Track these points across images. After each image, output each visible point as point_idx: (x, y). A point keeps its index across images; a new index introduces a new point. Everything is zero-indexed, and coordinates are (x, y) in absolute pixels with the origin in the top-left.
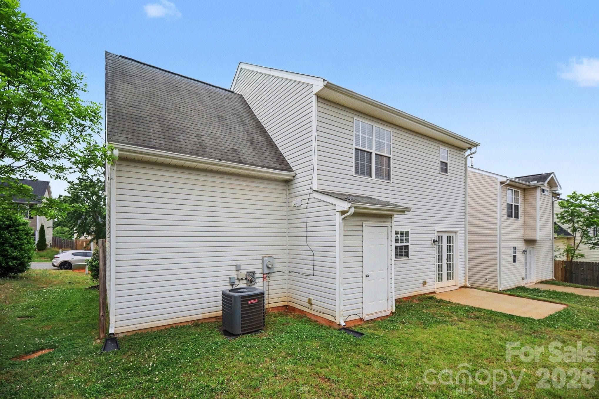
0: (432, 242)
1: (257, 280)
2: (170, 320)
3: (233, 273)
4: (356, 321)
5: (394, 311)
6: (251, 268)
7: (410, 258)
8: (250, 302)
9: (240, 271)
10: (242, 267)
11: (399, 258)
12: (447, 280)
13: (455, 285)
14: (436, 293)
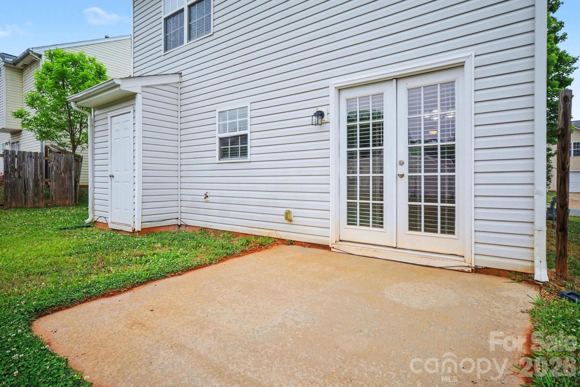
4: (103, 224)
7: (248, 159)
11: (229, 159)
12: (410, 229)
13: (462, 254)
14: (332, 249)
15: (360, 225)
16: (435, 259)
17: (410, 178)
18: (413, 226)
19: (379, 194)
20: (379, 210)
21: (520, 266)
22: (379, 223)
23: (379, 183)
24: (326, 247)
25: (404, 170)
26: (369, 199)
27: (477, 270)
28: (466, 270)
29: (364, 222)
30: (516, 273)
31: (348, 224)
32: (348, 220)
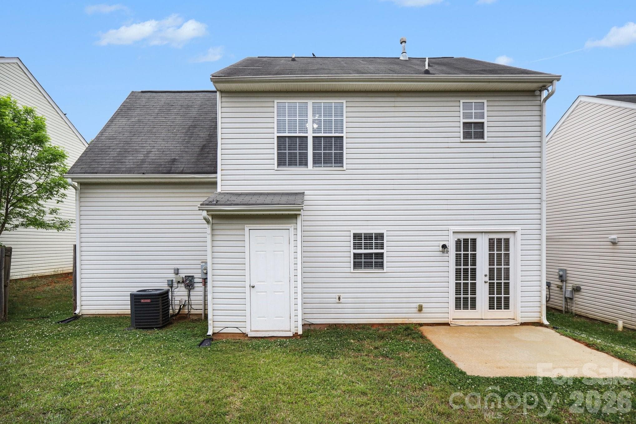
0: (441, 249)
1: (196, 285)
2: (119, 310)
3: (172, 276)
4: (238, 335)
5: (300, 332)
6: (189, 273)
7: (385, 271)
8: (142, 301)
9: (179, 275)
10: (180, 271)
11: (363, 269)
12: (490, 309)
13: (513, 318)
14: (451, 325)
15: (463, 309)
16: (505, 322)
17: (490, 283)
18: (491, 307)
19: (474, 292)
20: (474, 300)
21: (535, 320)
22: (474, 307)
23: (474, 285)
24: (447, 324)
25: (487, 279)
26: (468, 295)
27: (523, 324)
28: (518, 324)
29: (466, 307)
30: (534, 323)
31: (456, 309)
32: (456, 307)
